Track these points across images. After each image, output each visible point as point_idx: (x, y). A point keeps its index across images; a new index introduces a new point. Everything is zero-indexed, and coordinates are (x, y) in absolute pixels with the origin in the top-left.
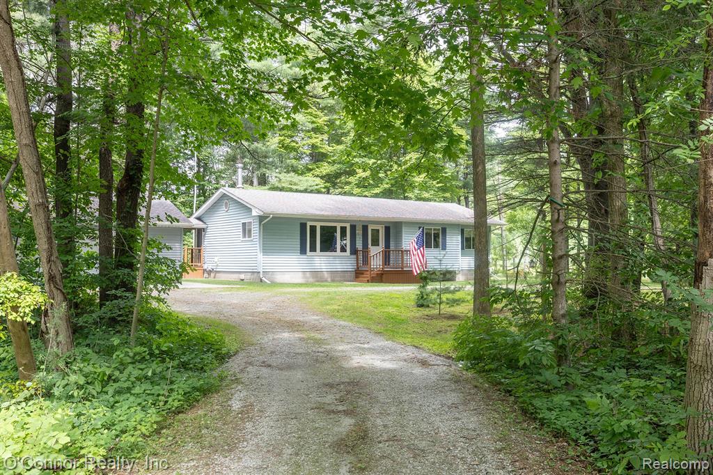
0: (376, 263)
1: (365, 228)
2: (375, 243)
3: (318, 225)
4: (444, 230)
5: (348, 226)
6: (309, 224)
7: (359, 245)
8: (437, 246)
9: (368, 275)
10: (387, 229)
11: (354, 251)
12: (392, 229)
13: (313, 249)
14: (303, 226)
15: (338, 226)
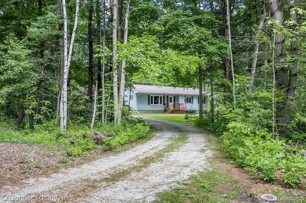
0: (171, 108)
1: (168, 97)
2: (171, 101)
3: (153, 96)
4: (192, 97)
5: (162, 96)
6: (151, 95)
7: (166, 102)
8: (190, 102)
9: (169, 111)
10: (174, 97)
11: (164, 104)
12: (176, 97)
13: (152, 103)
14: (149, 96)
15: (159, 96)
